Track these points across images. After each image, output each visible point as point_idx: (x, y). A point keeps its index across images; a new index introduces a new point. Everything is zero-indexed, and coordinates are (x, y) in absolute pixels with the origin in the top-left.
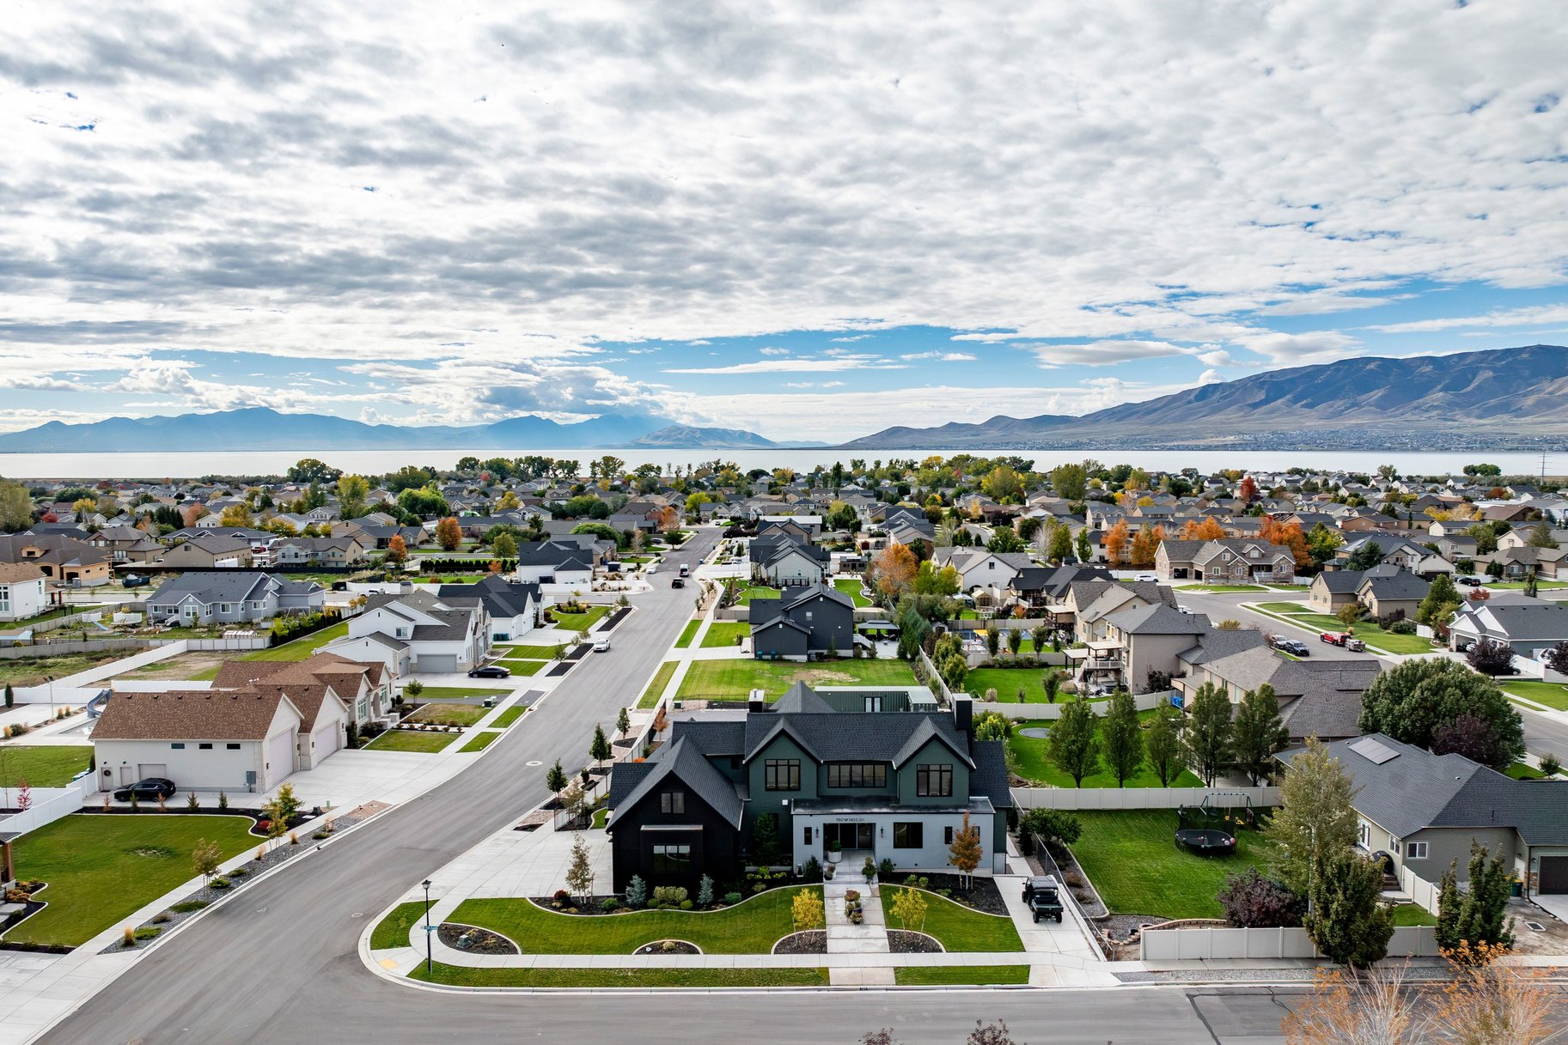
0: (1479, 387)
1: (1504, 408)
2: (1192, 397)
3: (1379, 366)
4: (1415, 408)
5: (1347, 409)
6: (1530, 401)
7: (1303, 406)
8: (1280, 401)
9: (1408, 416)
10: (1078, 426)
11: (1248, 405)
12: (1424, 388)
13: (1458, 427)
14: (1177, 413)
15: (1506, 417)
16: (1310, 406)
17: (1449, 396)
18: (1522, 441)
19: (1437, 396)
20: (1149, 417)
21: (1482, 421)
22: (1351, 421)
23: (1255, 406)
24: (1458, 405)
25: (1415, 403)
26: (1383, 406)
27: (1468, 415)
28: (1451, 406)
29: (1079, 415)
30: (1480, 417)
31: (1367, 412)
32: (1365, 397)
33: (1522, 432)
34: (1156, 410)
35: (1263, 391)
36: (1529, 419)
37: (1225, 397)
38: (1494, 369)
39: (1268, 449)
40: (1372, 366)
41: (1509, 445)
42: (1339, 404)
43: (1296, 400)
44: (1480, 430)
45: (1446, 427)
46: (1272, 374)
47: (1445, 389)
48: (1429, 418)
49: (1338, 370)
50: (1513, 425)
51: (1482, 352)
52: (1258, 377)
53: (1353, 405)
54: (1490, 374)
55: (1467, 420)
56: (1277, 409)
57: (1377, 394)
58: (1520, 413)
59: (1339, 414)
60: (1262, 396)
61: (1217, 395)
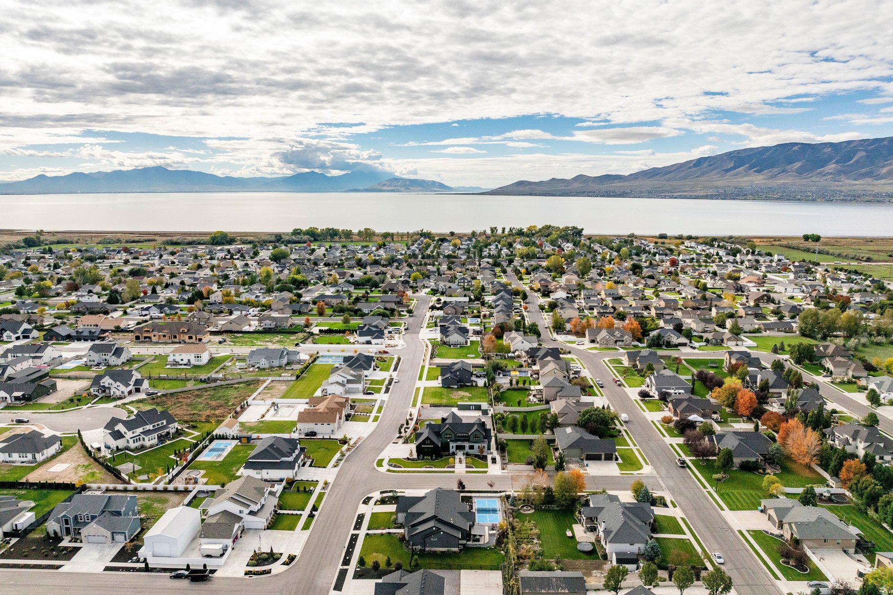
0: (857, 162)
1: (869, 174)
2: (692, 165)
3: (800, 148)
4: (819, 174)
5: (780, 173)
6: (884, 170)
7: (755, 171)
8: (742, 168)
9: (814, 179)
10: (625, 181)
11: (724, 170)
12: (824, 163)
13: (841, 186)
14: (683, 174)
15: (869, 180)
16: (758, 171)
17: (839, 167)
18: (875, 195)
19: (831, 167)
20: (666, 176)
21: (856, 182)
22: (782, 181)
23: (728, 171)
24: (845, 173)
25: (819, 171)
26: (800, 172)
27: (848, 178)
28: (839, 172)
29: (627, 174)
30: (855, 180)
31: (791, 176)
32: (790, 166)
33: (876, 190)
34: (670, 172)
35: (733, 162)
36: (883, 181)
37: (711, 165)
38: (866, 151)
39: (731, 199)
40: (796, 148)
41: (868, 198)
42: (775, 170)
43: (751, 168)
44: (854, 188)
45: (834, 186)
46: (738, 152)
47: (837, 163)
48: (826, 180)
49: (776, 150)
50: (873, 185)
51: (861, 141)
52: (730, 153)
53: (783, 171)
54: (864, 154)
55: (847, 181)
56: (740, 173)
57: (797, 165)
58: (879, 177)
59: (773, 177)
60: (731, 165)
61: (706, 164)
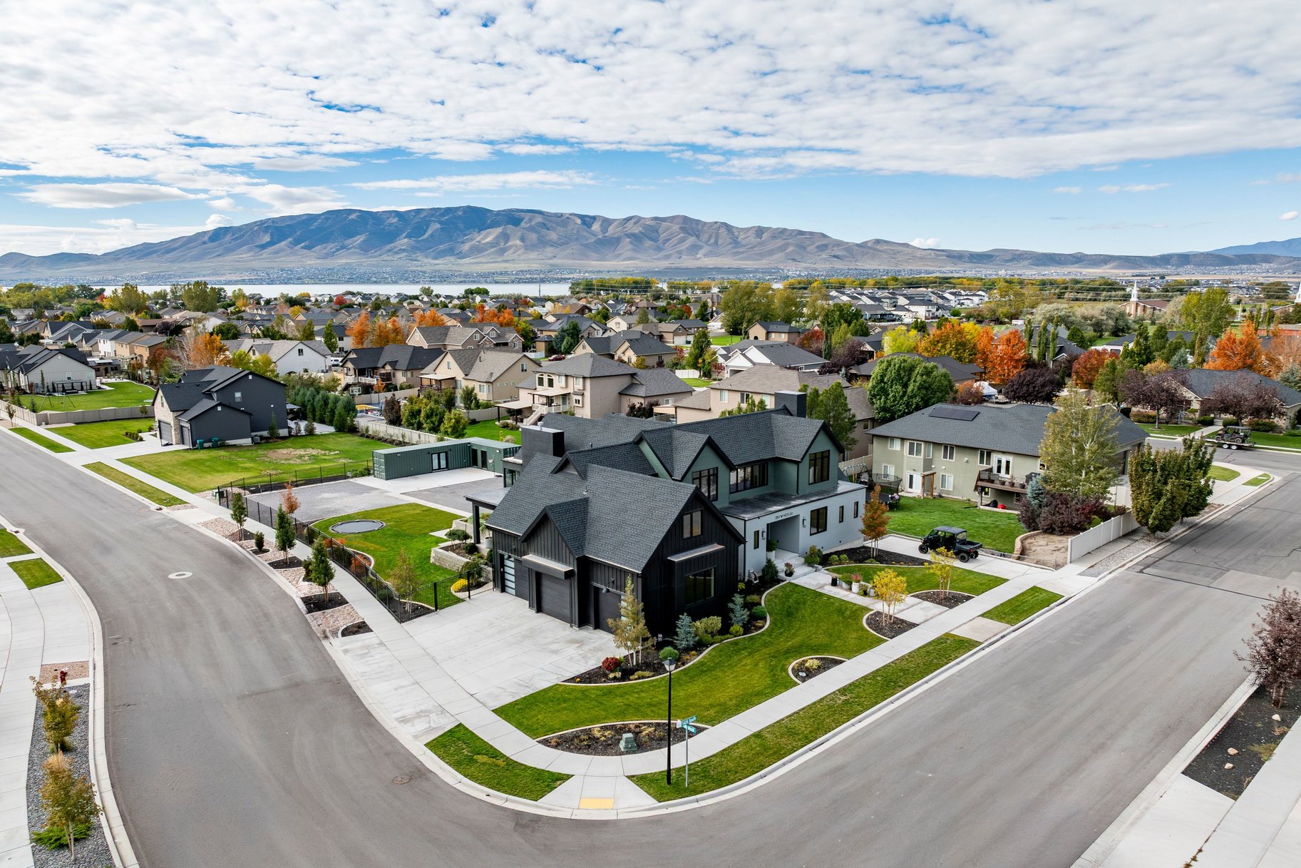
0: (432, 236)
1: (451, 252)
2: (206, 238)
3: (358, 216)
4: (389, 251)
5: (338, 250)
6: (466, 247)
7: (302, 248)
8: (283, 243)
9: (385, 257)
10: (99, 263)
11: (257, 246)
12: (390, 236)
13: (421, 266)
14: (194, 252)
15: (452, 259)
16: (308, 248)
17: (412, 242)
18: (466, 275)
19: (403, 242)
20: (169, 256)
21: (437, 262)
22: (341, 261)
23: (263, 247)
24: (419, 249)
25: (388, 247)
26: (365, 248)
27: (427, 257)
28: (414, 249)
29: (99, 253)
30: (435, 258)
31: (354, 253)
32: (349, 241)
33: (465, 269)
34: (175, 249)
35: (269, 234)
36: (467, 260)
37: (236, 239)
38: (440, 222)
39: (281, 283)
40: (353, 216)
41: (459, 279)
42: (331, 246)
43: (297, 242)
44: (437, 268)
45: (412, 266)
46: (274, 220)
47: (408, 236)
48: (400, 258)
49: (327, 219)
50: (458, 264)
51: (431, 209)
52: (262, 222)
53: (343, 247)
54: (438, 226)
55: (426, 260)
56: (282, 250)
57: (360, 239)
58: (461, 256)
59: (331, 255)
60: (267, 238)
61: (228, 238)
